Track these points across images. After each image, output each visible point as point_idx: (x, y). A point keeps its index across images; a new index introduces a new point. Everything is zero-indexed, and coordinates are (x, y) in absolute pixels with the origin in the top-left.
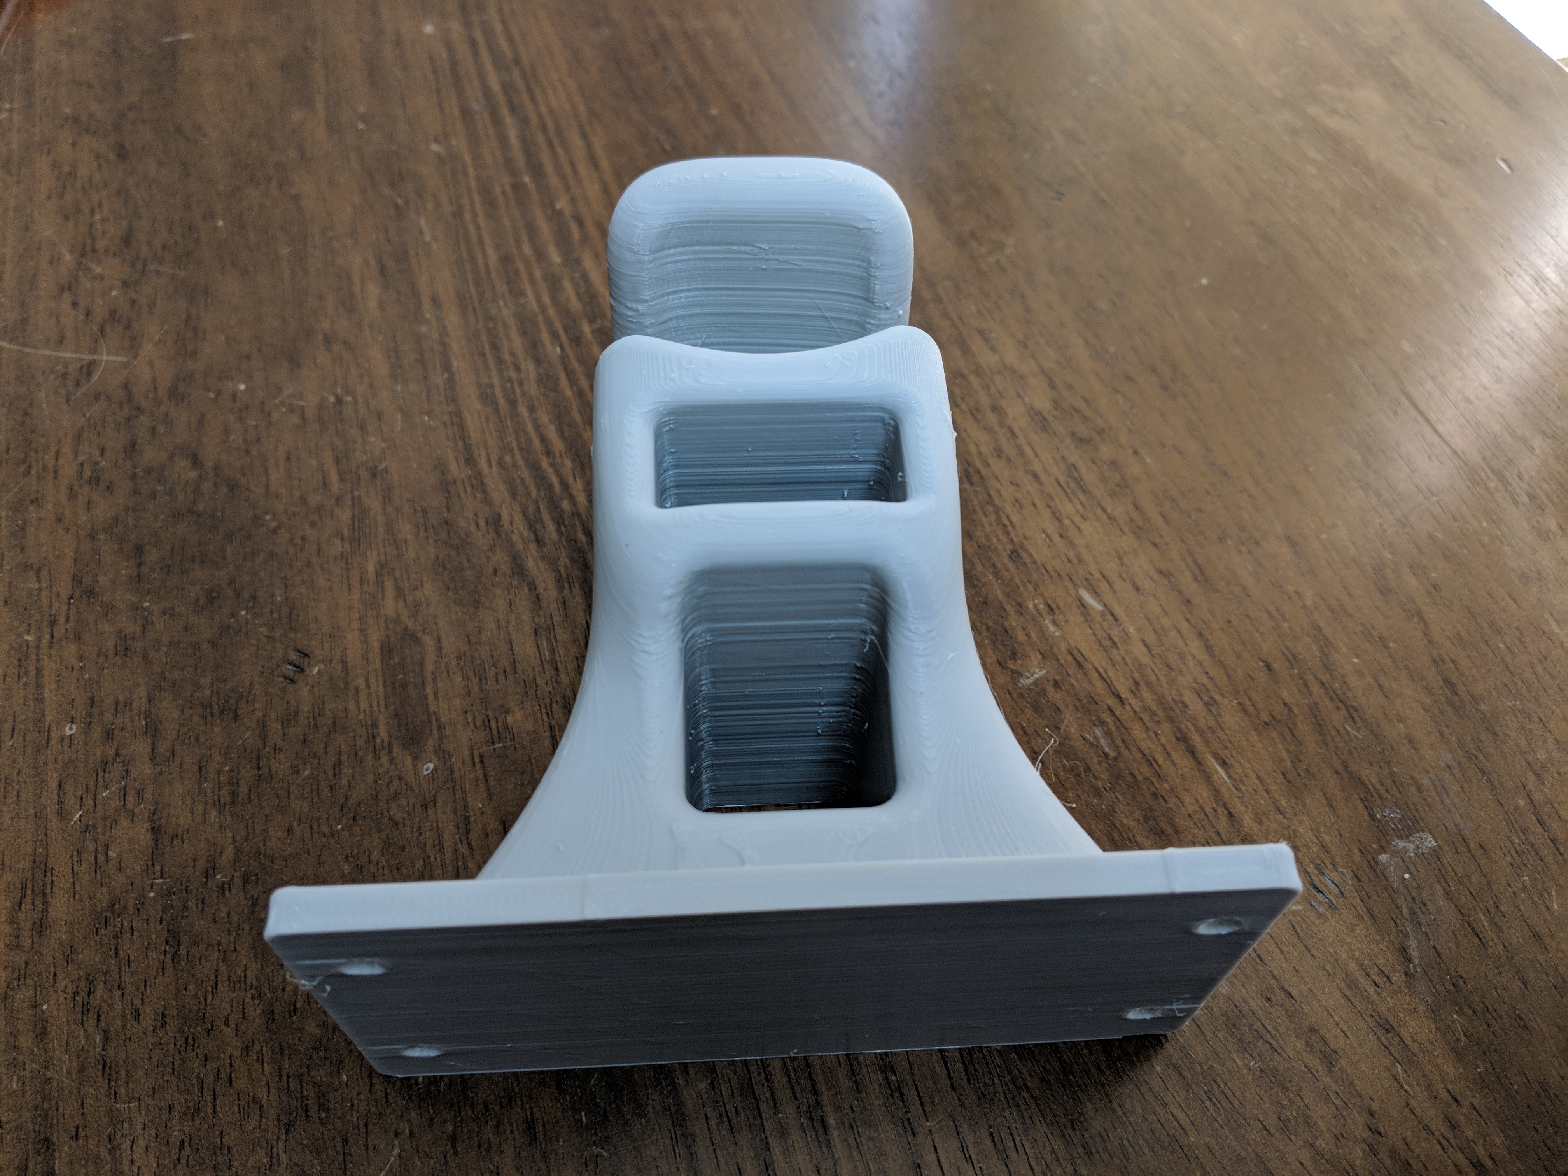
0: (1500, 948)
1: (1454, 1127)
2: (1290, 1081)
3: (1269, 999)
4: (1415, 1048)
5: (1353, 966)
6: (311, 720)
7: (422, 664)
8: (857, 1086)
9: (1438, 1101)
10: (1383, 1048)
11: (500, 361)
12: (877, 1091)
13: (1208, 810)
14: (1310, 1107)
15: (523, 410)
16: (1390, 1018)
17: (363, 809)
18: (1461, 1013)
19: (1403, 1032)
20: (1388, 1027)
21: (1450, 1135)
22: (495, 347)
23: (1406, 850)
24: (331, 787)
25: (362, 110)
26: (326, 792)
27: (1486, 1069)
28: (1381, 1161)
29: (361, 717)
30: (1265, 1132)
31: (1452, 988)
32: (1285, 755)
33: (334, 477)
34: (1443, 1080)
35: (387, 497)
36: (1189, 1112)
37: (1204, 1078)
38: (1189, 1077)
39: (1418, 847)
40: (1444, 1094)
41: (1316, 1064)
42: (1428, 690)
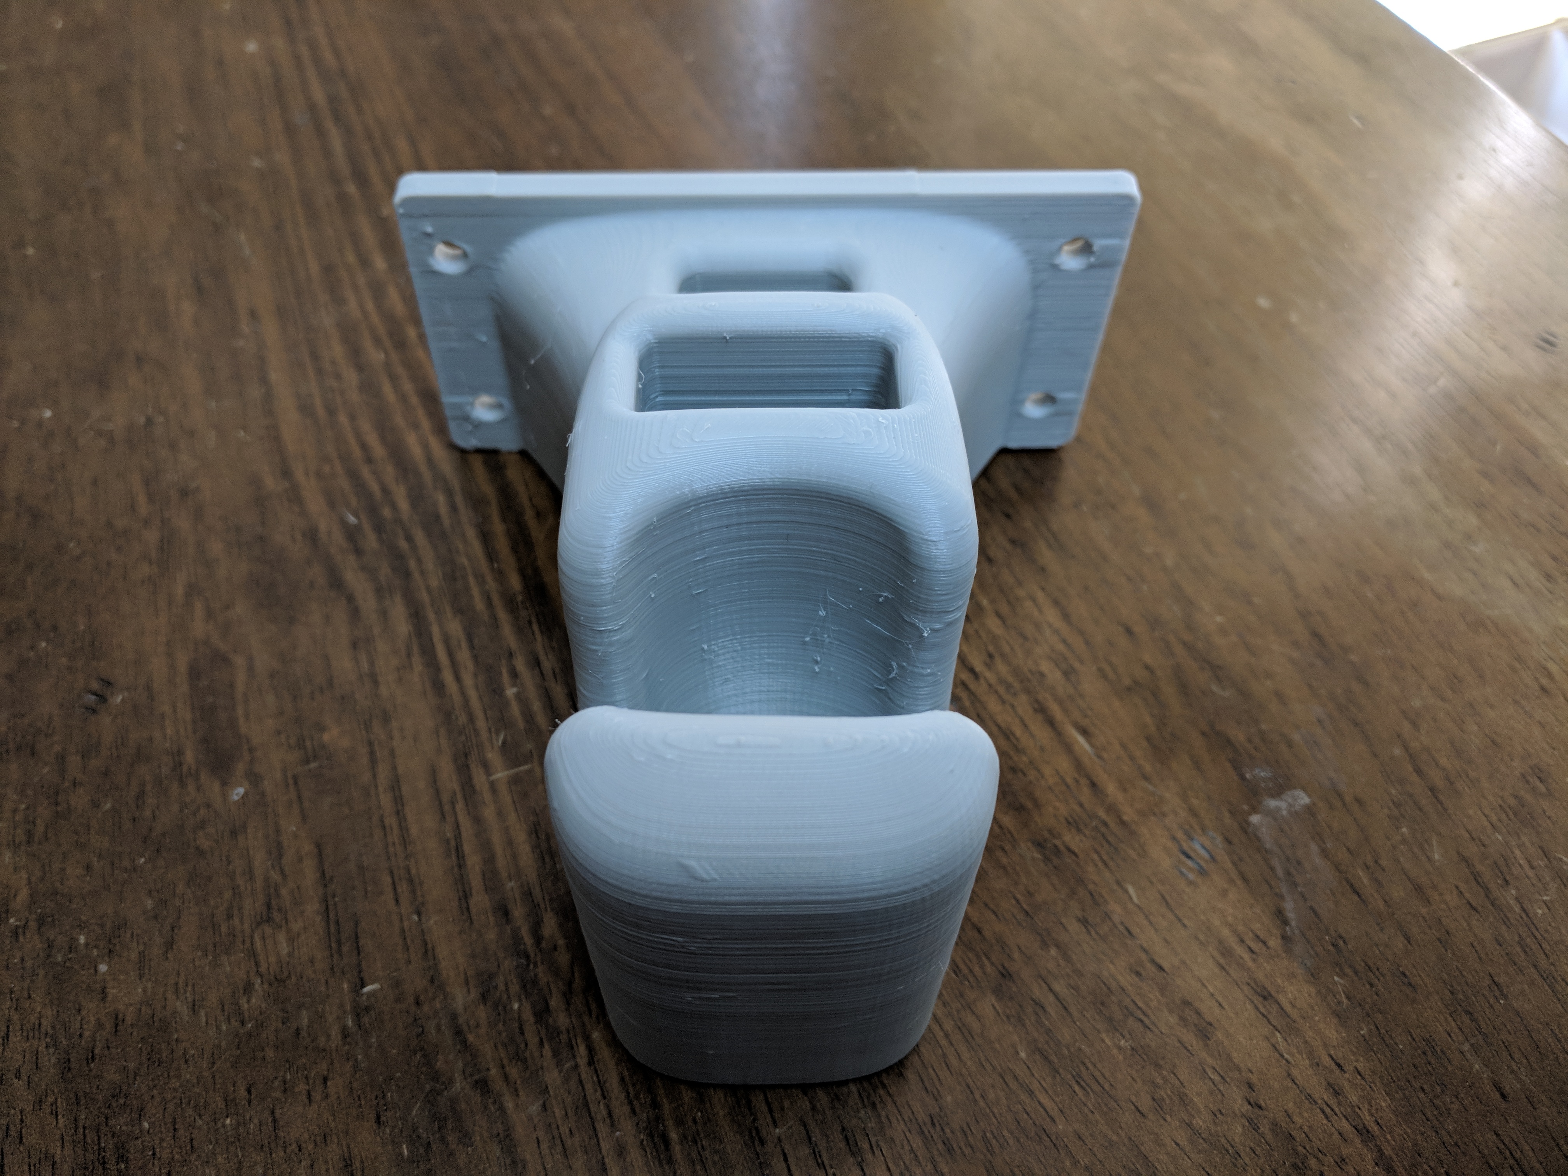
0: (1381, 904)
1: (1337, 1093)
2: (1163, 1058)
3: (1138, 974)
4: (1294, 1014)
5: (1226, 932)
6: (114, 750)
7: (232, 686)
9: (1321, 1068)
10: (1260, 1016)
11: (320, 372)
13: (1069, 780)
14: (1186, 1084)
15: (343, 419)
16: (1267, 985)
17: (168, 841)
18: (1343, 975)
19: (1281, 998)
20: (1266, 993)
21: (1333, 1102)
22: (315, 357)
23: (1278, 809)
24: (134, 820)
25: (181, 129)
26: (127, 825)
27: (1370, 1031)
28: (1262, 1135)
30: (1138, 1114)
31: (1331, 948)
32: (1148, 719)
33: (142, 499)
34: (1325, 1045)
36: (1057, 1099)
37: (1072, 1061)
39: (1290, 805)
40: (1327, 1060)
41: (1190, 1038)
42: (1296, 644)
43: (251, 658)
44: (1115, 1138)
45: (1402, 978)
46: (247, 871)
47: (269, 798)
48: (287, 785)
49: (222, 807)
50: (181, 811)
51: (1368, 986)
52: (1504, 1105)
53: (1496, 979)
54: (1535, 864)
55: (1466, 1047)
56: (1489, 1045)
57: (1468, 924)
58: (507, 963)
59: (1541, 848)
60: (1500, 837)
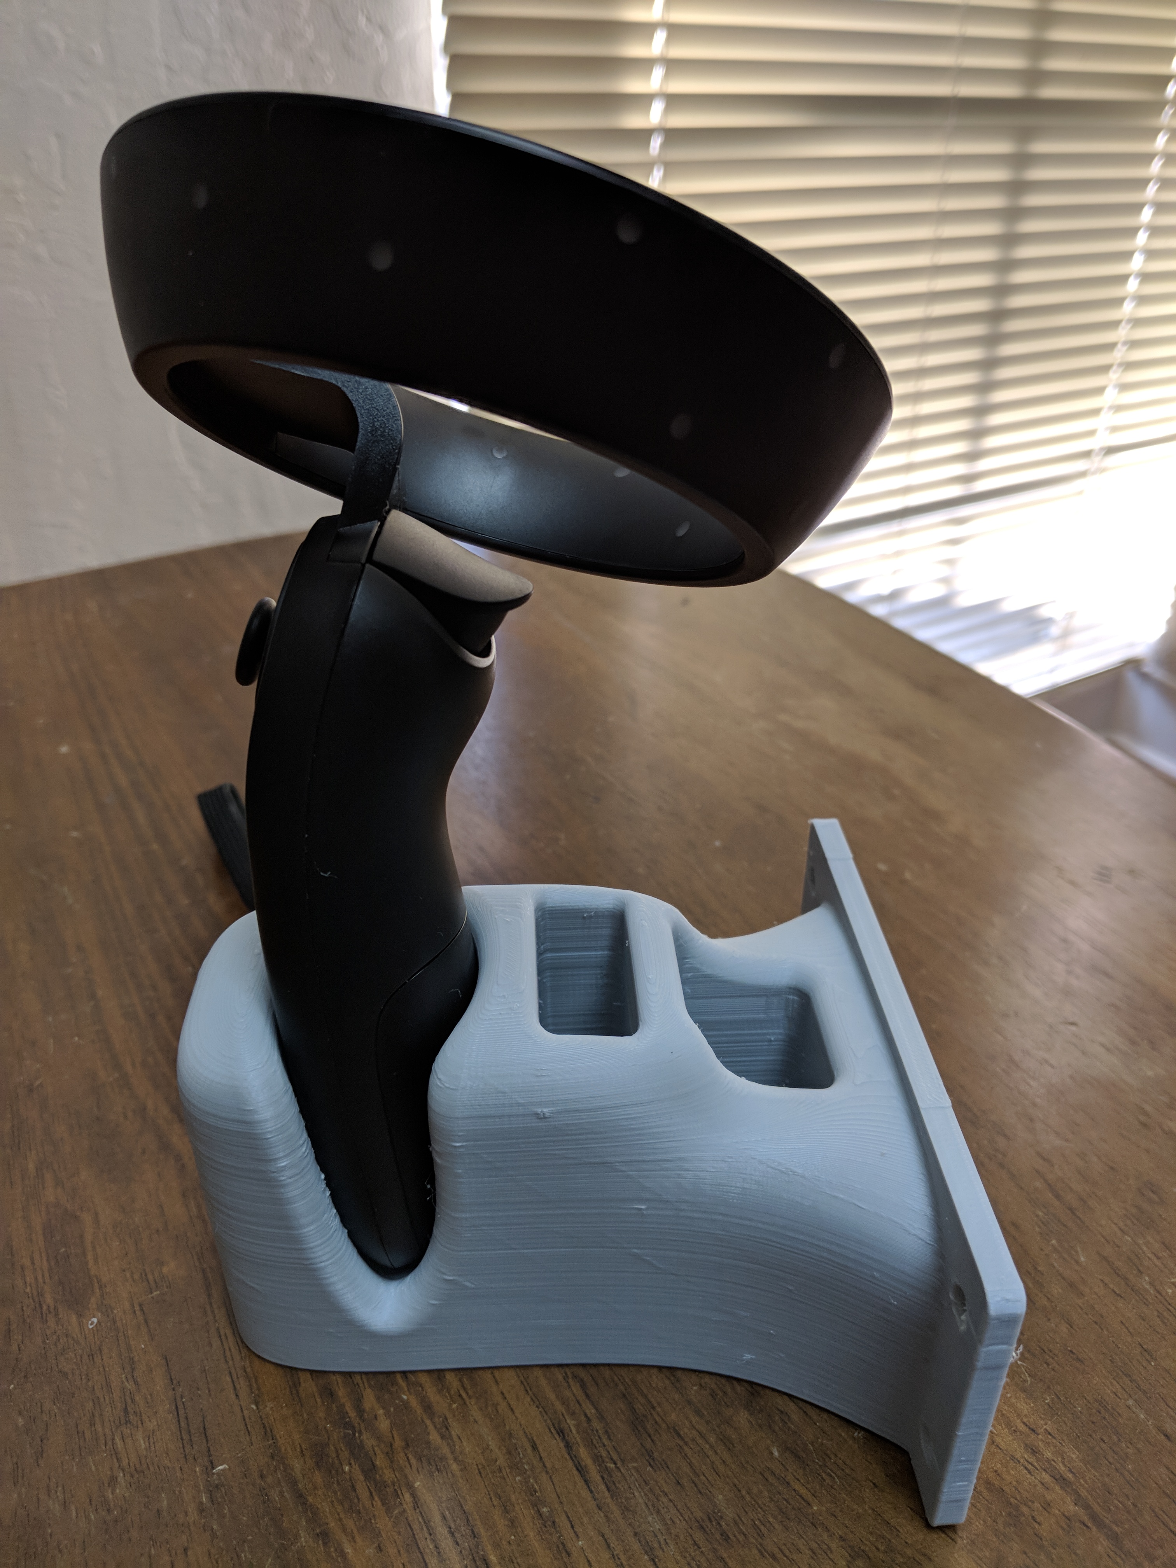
1: (1034, 1451)
7: (82, 1237)
8: (512, 1523)
9: (1018, 1434)
12: (531, 1524)
17: (33, 1368)
21: (1032, 1459)
27: (1053, 1399)
29: (28, 1290)
34: (1020, 1416)
35: (44, 1107)
36: (809, 1487)
38: (804, 1456)
40: (1022, 1427)
43: (96, 1214)
45: (1072, 1355)
46: (104, 1384)
47: (119, 1324)
48: (135, 1312)
49: (79, 1335)
50: (44, 1342)
51: (1045, 1365)
52: (1168, 1444)
53: (1145, 1347)
54: (1160, 1255)
55: (1131, 1402)
56: (1149, 1398)
57: (1116, 1307)
59: (1163, 1243)
60: (1129, 1239)
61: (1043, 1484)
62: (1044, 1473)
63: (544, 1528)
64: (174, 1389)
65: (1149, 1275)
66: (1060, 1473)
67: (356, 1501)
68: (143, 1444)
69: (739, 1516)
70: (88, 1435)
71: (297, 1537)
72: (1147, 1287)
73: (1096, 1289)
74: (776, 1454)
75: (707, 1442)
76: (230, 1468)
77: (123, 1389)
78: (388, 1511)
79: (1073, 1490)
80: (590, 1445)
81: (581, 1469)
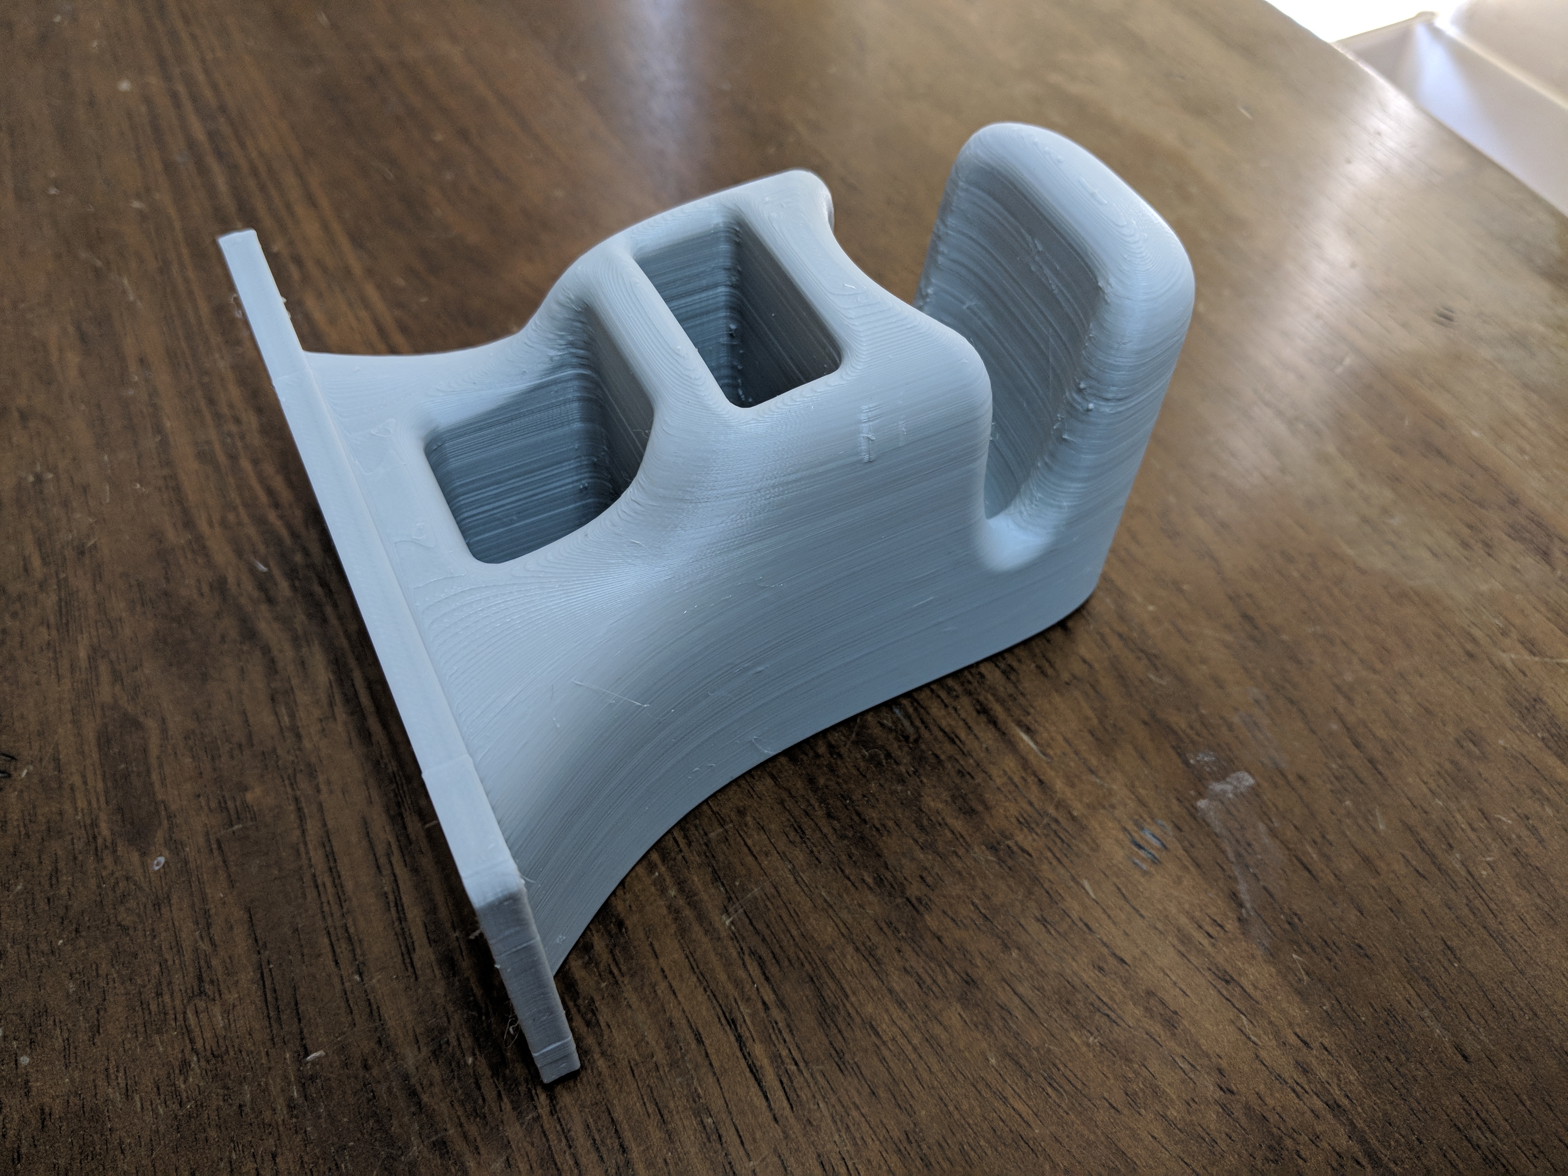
0: (1331, 878)
1: (1306, 1071)
2: (1133, 1052)
3: (1101, 969)
4: (1257, 995)
5: (1183, 920)
6: (22, 829)
7: (145, 751)
8: (670, 1136)
9: (1288, 1047)
10: (1225, 1001)
11: (218, 417)
12: (692, 1137)
13: (1016, 779)
14: (1157, 1075)
15: (246, 464)
16: (1229, 969)
17: (87, 919)
18: (1301, 953)
19: (1244, 981)
20: (1228, 978)
21: (1303, 1081)
22: (211, 401)
23: (1225, 792)
24: (49, 900)
25: (53, 174)
26: (43, 905)
27: (1333, 1005)
28: (1236, 1120)
29: (79, 817)
30: (1112, 1111)
31: (1287, 926)
32: (1090, 713)
33: (36, 562)
34: (1290, 1024)
35: (97, 575)
36: (1030, 1103)
37: (1042, 1063)
38: (1027, 1064)
39: (1236, 787)
40: (1293, 1039)
41: (1157, 1029)
42: (1228, 627)
43: (163, 720)
44: (1092, 1137)
45: (1359, 950)
46: (174, 944)
47: (192, 865)
48: (211, 850)
49: (142, 879)
50: (99, 887)
51: (1327, 962)
52: (1466, 1067)
53: (1449, 943)
54: (1476, 826)
55: (1426, 1013)
56: (1448, 1008)
57: (1418, 891)
58: (456, 1017)
59: (1480, 810)
60: (1440, 803)
61: (1312, 1111)
62: (1315, 1097)
63: (708, 1144)
64: (259, 953)
65: (1462, 853)
66: (1334, 1099)
67: (480, 1101)
68: (220, 1022)
69: (943, 1138)
70: (153, 1007)
71: (408, 1146)
72: (1458, 866)
73: (1396, 867)
74: (993, 1061)
75: (910, 1042)
76: (327, 1055)
77: (196, 950)
78: (520, 1115)
79: (1348, 1119)
80: (768, 1041)
81: (753, 1070)
